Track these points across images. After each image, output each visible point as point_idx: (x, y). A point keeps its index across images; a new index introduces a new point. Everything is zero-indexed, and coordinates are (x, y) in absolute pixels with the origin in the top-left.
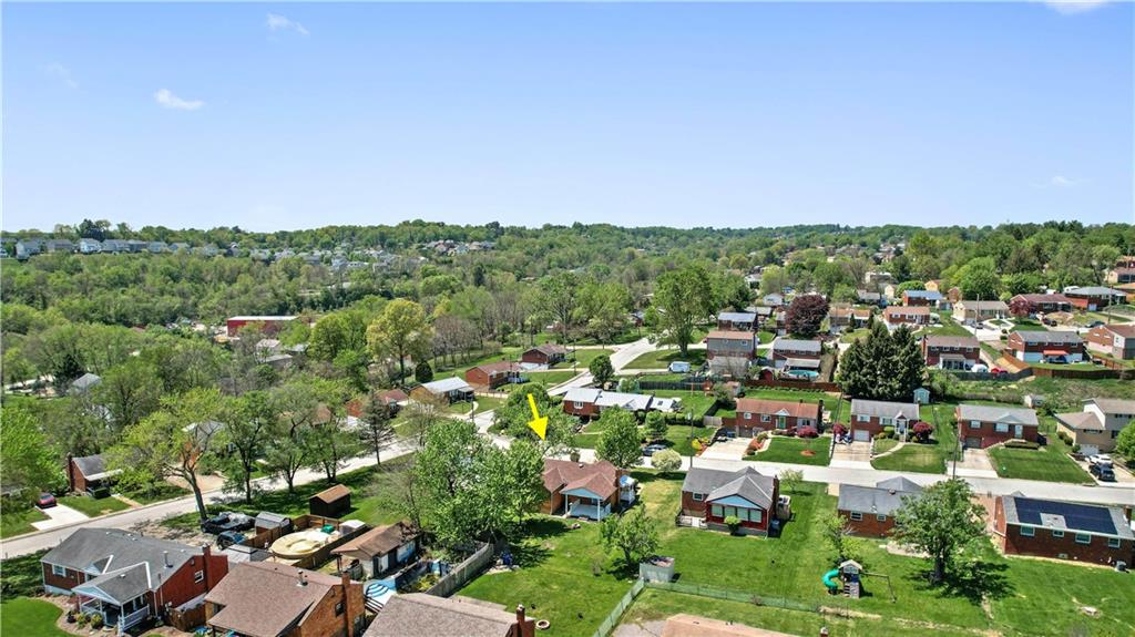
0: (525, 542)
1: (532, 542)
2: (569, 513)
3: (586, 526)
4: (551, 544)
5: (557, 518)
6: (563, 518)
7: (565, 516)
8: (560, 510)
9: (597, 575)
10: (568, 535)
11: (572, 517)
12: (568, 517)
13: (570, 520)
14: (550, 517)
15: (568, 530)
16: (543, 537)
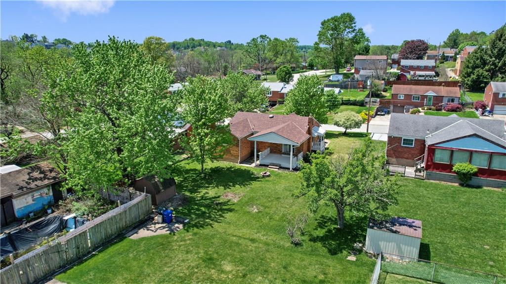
0: (204, 191)
1: (212, 192)
2: (258, 162)
3: (277, 175)
4: (234, 194)
5: (245, 166)
6: (251, 167)
7: (254, 165)
8: (249, 159)
9: (297, 244)
10: (255, 184)
11: (261, 165)
12: (256, 166)
13: (259, 169)
14: (238, 165)
15: (256, 179)
16: (226, 186)
